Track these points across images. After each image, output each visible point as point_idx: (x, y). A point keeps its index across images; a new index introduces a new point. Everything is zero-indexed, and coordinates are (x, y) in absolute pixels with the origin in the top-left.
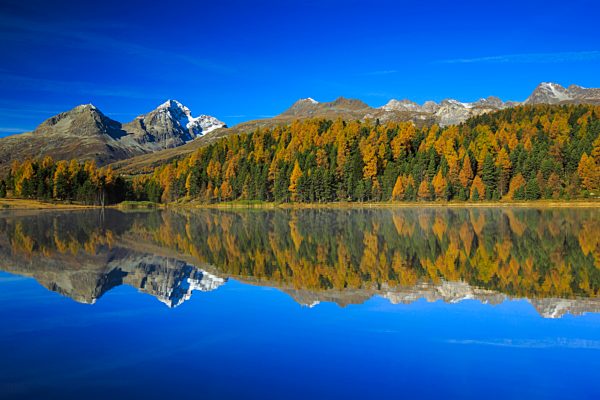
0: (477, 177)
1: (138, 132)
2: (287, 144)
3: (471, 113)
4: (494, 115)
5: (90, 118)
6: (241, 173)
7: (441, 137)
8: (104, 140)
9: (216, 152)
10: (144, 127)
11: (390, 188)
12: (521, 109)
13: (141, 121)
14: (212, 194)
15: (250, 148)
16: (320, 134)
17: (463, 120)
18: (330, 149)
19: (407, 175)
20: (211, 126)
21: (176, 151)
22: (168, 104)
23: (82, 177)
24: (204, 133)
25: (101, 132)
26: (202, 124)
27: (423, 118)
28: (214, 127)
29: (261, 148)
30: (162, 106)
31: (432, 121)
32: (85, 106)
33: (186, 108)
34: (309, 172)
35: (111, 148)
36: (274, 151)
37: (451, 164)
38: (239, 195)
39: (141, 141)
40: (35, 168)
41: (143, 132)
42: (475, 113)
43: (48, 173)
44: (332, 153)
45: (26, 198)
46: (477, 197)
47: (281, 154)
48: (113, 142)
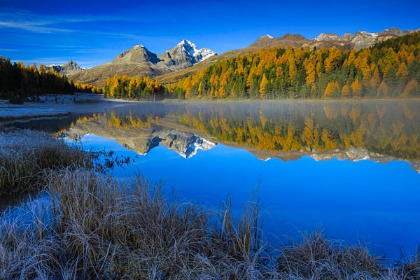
0: (383, 82)
1: (167, 60)
2: (257, 64)
3: (377, 40)
4: (395, 40)
5: (141, 53)
6: (231, 82)
7: (359, 57)
8: (149, 65)
9: (214, 69)
10: (170, 57)
11: (323, 90)
12: (416, 35)
13: (168, 53)
14: (214, 94)
15: (235, 68)
16: (277, 57)
17: (370, 44)
18: (285, 66)
19: (335, 82)
20: (208, 54)
21: (188, 70)
22: (183, 42)
23: (143, 86)
24: (204, 59)
25: (147, 60)
26: (202, 54)
27: (342, 44)
28: (209, 55)
29: (242, 67)
30: (180, 44)
31: (349, 46)
32: (138, 46)
33: (193, 45)
34: (272, 81)
35: (152, 69)
36: (250, 68)
37: (364, 74)
38: (229, 95)
39: (169, 65)
40: (119, 81)
41: (169, 60)
42: (380, 39)
43: (125, 84)
44: (286, 69)
45: (116, 98)
46: (382, 95)
47: (254, 70)
48: (153, 66)
